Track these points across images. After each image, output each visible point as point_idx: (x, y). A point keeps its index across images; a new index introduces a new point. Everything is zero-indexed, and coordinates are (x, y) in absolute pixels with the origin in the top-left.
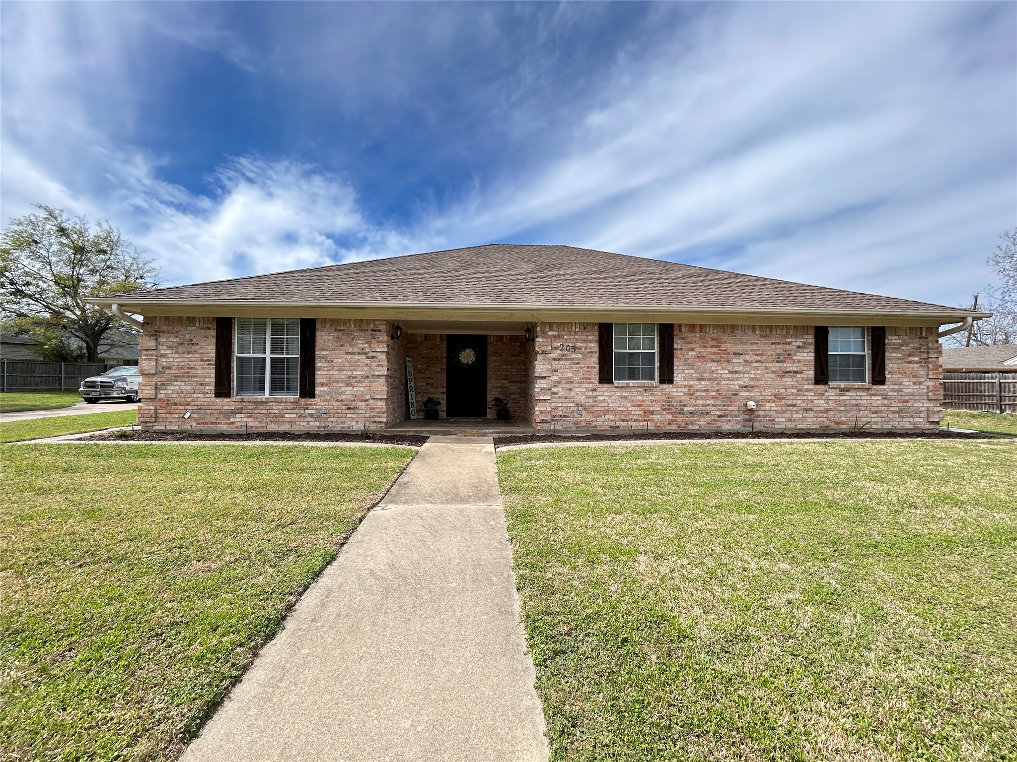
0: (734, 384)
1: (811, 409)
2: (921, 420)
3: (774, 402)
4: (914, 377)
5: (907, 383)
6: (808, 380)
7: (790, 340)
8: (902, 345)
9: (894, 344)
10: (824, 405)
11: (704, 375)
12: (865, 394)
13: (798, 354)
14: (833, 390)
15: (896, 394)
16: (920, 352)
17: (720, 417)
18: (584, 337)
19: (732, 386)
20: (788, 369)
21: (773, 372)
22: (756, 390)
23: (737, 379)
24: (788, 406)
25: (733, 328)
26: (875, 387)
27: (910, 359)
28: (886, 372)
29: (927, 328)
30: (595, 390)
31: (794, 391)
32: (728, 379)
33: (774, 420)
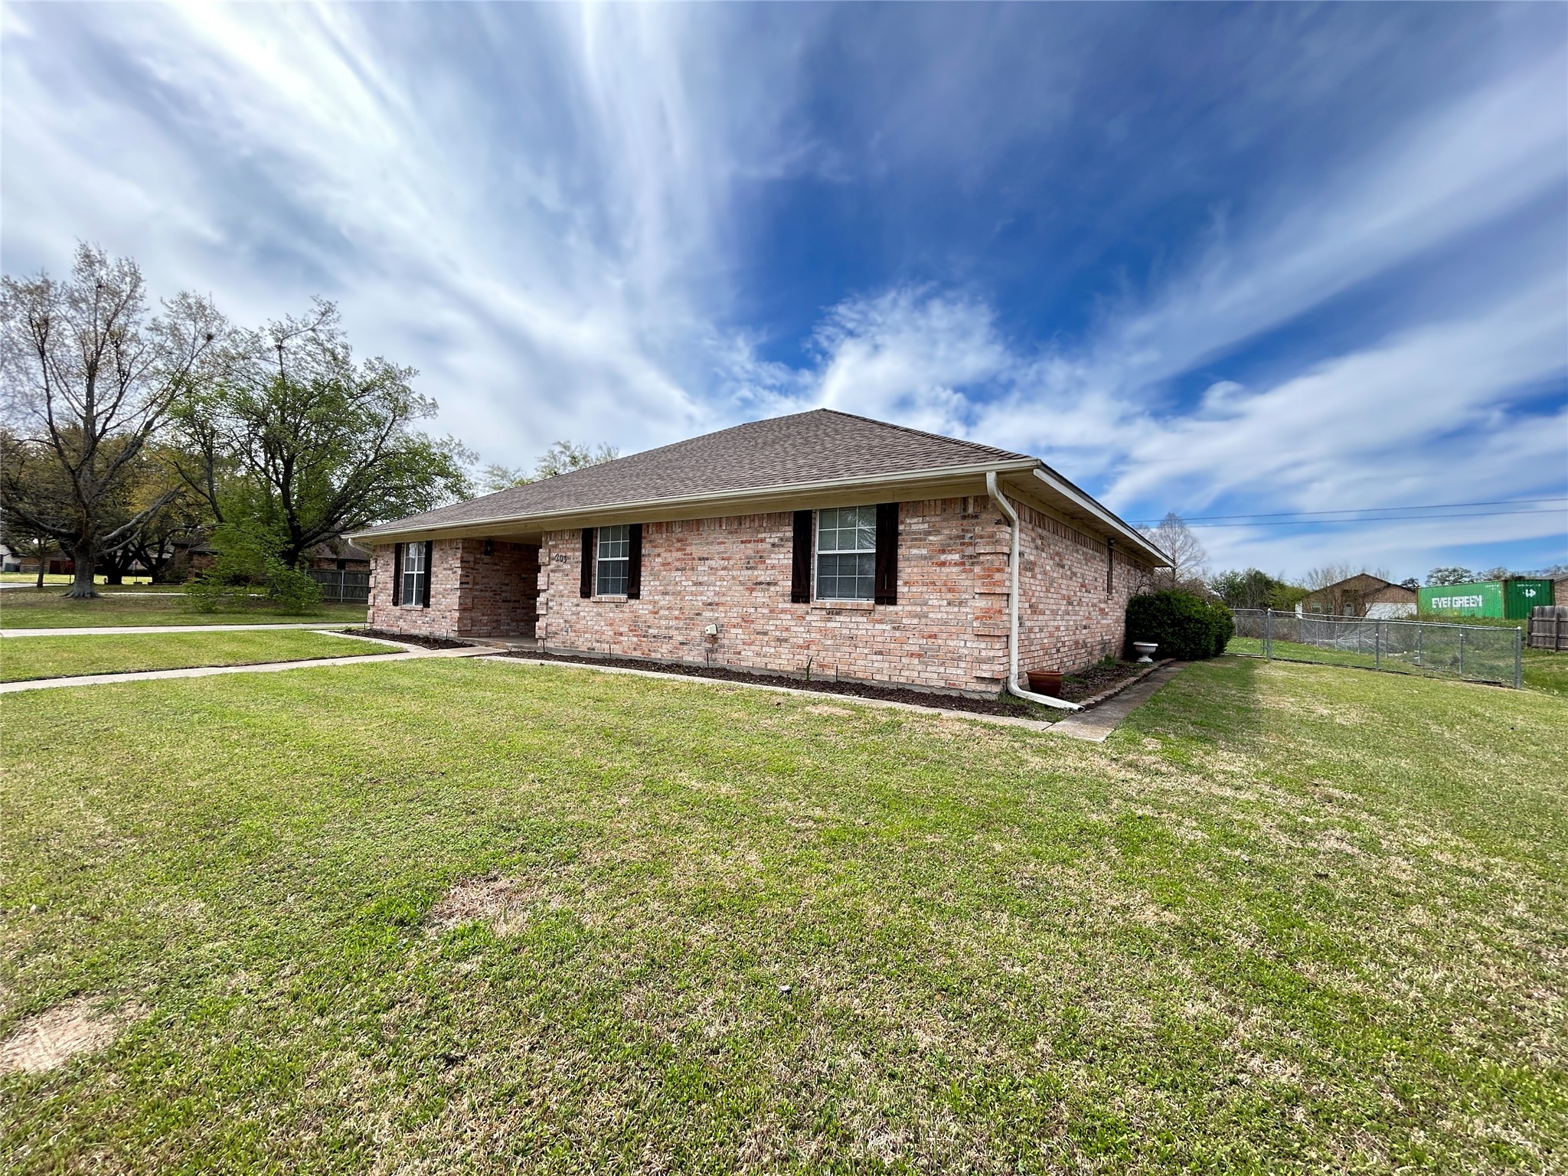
0: (697, 600)
1: (786, 640)
2: (960, 672)
3: (741, 627)
4: (950, 591)
5: (935, 602)
6: (783, 595)
7: (763, 535)
8: (929, 533)
9: (914, 533)
10: (804, 635)
11: (668, 587)
12: (865, 619)
13: (773, 556)
14: (818, 612)
15: (915, 621)
16: (963, 544)
17: (682, 644)
18: (573, 546)
19: (695, 603)
20: (759, 580)
21: (742, 584)
22: (721, 609)
23: (702, 594)
24: (758, 633)
25: (699, 523)
26: (881, 608)
27: (943, 557)
28: (900, 583)
29: (976, 499)
30: (578, 605)
31: (766, 611)
32: (692, 593)
33: (740, 653)
